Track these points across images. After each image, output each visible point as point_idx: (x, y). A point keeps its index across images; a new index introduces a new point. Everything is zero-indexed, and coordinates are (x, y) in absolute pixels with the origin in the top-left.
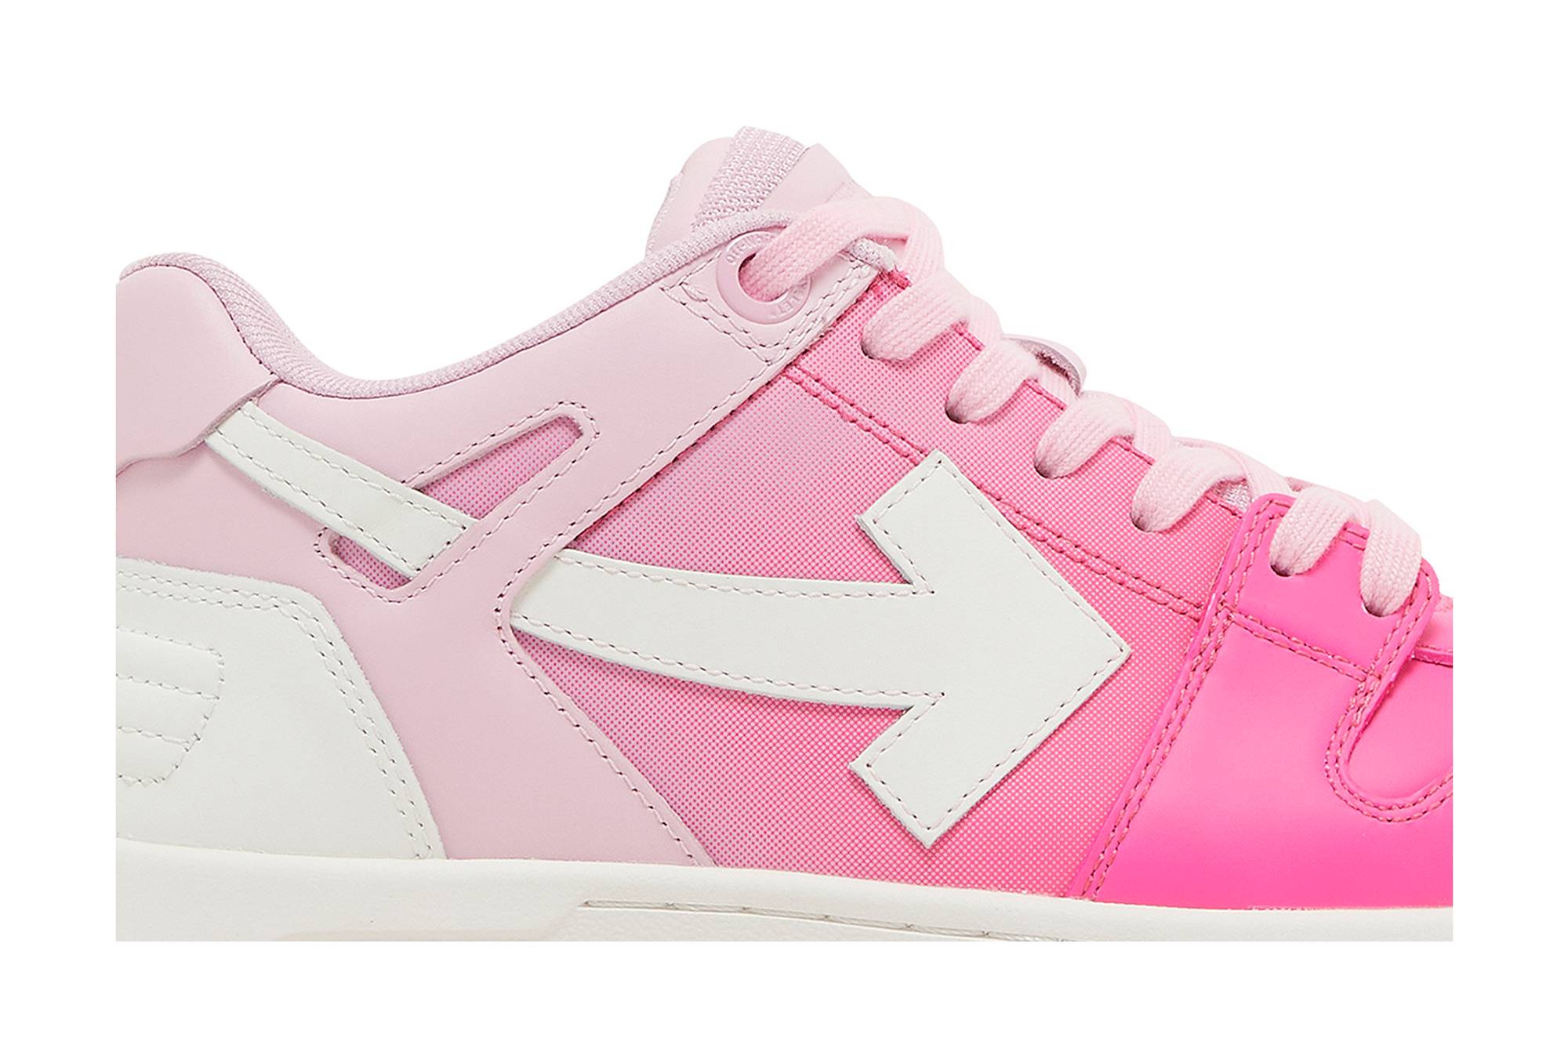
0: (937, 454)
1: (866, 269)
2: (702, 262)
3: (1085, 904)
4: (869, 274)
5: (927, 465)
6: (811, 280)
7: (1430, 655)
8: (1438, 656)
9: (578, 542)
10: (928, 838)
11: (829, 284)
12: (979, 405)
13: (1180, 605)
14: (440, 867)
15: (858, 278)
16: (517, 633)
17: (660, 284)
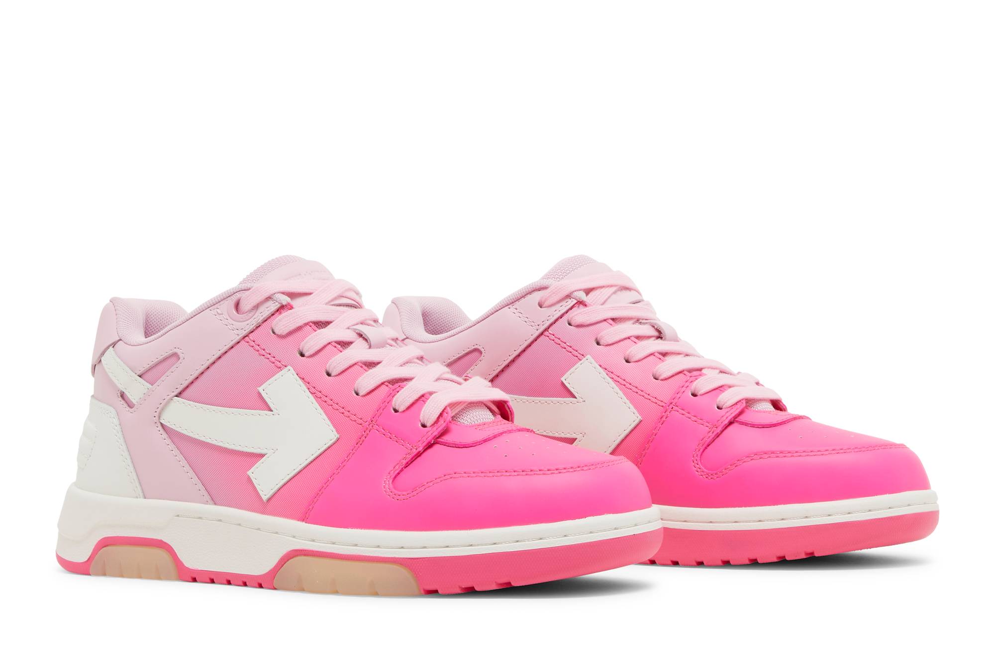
0: (289, 367)
1: (277, 303)
2: (224, 301)
3: (304, 524)
4: (278, 306)
5: (285, 370)
6: (257, 307)
7: (442, 442)
8: (444, 442)
9: (178, 395)
10: (265, 498)
11: (262, 309)
12: (308, 351)
13: (353, 418)
14: (142, 501)
15: (272, 306)
16: (162, 424)
17: (210, 308)
